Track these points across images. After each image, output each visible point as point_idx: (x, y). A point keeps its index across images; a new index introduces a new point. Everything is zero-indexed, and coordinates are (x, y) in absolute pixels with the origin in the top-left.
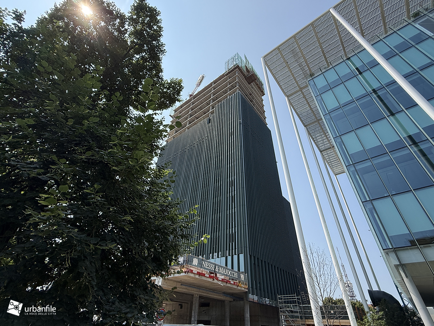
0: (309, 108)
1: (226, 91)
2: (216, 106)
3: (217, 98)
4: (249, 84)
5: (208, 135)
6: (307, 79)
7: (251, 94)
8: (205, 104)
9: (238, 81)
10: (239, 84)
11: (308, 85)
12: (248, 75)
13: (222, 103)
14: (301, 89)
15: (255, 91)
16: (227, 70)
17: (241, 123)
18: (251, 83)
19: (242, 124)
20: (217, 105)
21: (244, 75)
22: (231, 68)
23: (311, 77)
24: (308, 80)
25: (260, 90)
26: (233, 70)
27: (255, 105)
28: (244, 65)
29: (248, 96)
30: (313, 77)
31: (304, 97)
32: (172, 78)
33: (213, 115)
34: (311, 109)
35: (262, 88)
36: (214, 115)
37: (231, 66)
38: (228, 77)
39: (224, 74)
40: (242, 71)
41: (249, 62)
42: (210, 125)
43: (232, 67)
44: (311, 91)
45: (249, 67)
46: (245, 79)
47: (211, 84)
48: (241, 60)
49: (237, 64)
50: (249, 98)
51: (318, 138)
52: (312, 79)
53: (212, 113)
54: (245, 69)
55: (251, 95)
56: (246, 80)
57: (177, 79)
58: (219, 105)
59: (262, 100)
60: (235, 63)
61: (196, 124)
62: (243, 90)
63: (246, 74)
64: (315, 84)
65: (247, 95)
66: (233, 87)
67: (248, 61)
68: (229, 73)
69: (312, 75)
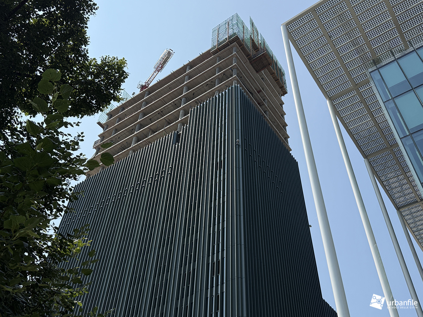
0: (371, 123)
1: (212, 83)
2: (191, 111)
3: (194, 95)
4: (257, 72)
5: (172, 166)
6: (367, 68)
7: (261, 91)
8: (170, 106)
9: (235, 65)
10: (239, 72)
11: (370, 80)
12: (255, 56)
13: (203, 104)
14: (357, 86)
15: (269, 86)
16: (216, 44)
17: (239, 145)
18: (260, 70)
19: (241, 147)
20: (194, 109)
21: (248, 55)
22: (224, 41)
23: (376, 65)
24: (370, 70)
25: (278, 83)
26: (227, 45)
27: (268, 113)
28: (249, 37)
29: (255, 95)
30: (378, 66)
31: (363, 101)
32: (104, 57)
33: (185, 127)
34: (377, 124)
35: (282, 80)
36: (187, 126)
37: (224, 37)
38: (218, 56)
39: (210, 50)
40: (244, 47)
41: (259, 32)
42: (178, 145)
43: (226, 39)
44: (376, 92)
45: (258, 40)
46: (250, 62)
47: (184, 69)
48: (243, 27)
49: (235, 34)
50: (257, 98)
51: (391, 181)
52: (378, 69)
53: (183, 123)
54: (249, 45)
55: (261, 93)
56: (252, 64)
57: (116, 60)
58: (197, 108)
59: (281, 103)
60: (231, 32)
61: (150, 142)
62: (246, 82)
63: (252, 52)
64: (383, 80)
65: (253, 92)
66: (226, 76)
67: (256, 29)
68: (219, 50)
69: (376, 62)
